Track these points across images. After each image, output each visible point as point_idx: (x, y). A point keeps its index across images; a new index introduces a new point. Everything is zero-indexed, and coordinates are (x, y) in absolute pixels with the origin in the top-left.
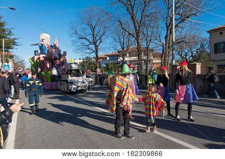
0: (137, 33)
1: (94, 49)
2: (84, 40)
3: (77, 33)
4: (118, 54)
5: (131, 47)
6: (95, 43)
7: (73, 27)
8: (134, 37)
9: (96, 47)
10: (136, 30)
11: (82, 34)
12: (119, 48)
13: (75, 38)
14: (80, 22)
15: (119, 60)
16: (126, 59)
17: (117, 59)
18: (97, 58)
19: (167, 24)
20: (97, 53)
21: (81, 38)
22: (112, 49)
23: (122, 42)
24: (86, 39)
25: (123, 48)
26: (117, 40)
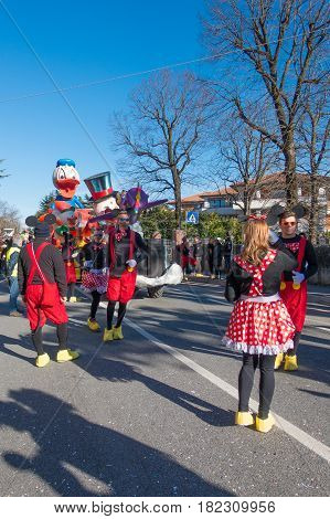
0: (283, 130)
1: (171, 181)
3: (128, 143)
4: (232, 191)
5: (267, 173)
7: (120, 128)
8: (275, 141)
9: (176, 174)
10: (281, 123)
11: (142, 143)
12: (235, 175)
13: (123, 154)
14: (136, 112)
15: (235, 207)
16: (255, 205)
17: (231, 205)
18: (178, 203)
20: (176, 190)
21: (140, 154)
22: (216, 178)
23: (244, 159)
24: (150, 155)
25: (245, 176)
26: (230, 155)
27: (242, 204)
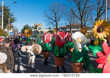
2: (51, 19)
3: (47, 16)
4: (66, 27)
6: (56, 21)
14: (49, 10)
15: (67, 30)
19: (97, 12)
20: (57, 26)
21: (49, 19)
23: (70, 21)
26: (68, 20)
27: (70, 30)
